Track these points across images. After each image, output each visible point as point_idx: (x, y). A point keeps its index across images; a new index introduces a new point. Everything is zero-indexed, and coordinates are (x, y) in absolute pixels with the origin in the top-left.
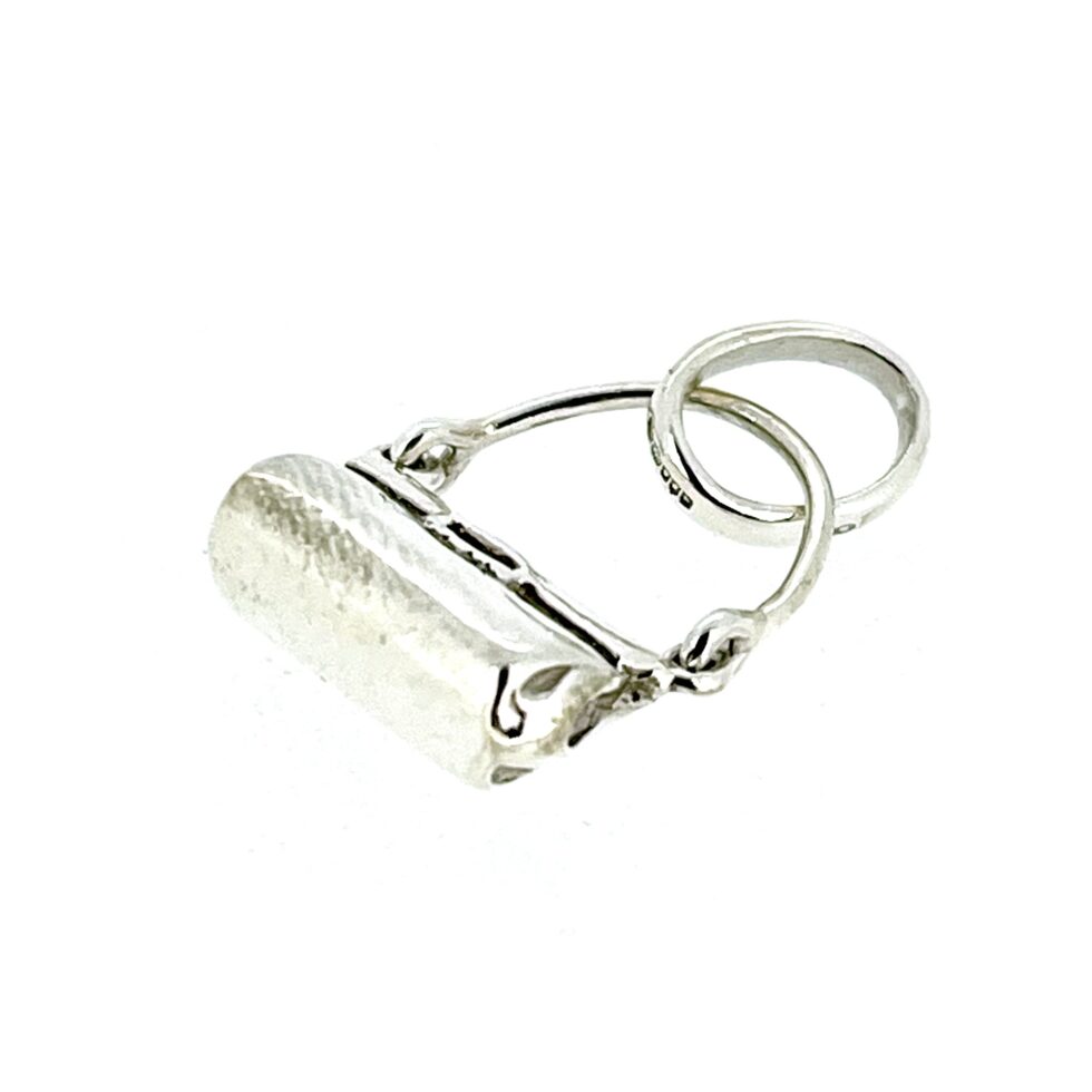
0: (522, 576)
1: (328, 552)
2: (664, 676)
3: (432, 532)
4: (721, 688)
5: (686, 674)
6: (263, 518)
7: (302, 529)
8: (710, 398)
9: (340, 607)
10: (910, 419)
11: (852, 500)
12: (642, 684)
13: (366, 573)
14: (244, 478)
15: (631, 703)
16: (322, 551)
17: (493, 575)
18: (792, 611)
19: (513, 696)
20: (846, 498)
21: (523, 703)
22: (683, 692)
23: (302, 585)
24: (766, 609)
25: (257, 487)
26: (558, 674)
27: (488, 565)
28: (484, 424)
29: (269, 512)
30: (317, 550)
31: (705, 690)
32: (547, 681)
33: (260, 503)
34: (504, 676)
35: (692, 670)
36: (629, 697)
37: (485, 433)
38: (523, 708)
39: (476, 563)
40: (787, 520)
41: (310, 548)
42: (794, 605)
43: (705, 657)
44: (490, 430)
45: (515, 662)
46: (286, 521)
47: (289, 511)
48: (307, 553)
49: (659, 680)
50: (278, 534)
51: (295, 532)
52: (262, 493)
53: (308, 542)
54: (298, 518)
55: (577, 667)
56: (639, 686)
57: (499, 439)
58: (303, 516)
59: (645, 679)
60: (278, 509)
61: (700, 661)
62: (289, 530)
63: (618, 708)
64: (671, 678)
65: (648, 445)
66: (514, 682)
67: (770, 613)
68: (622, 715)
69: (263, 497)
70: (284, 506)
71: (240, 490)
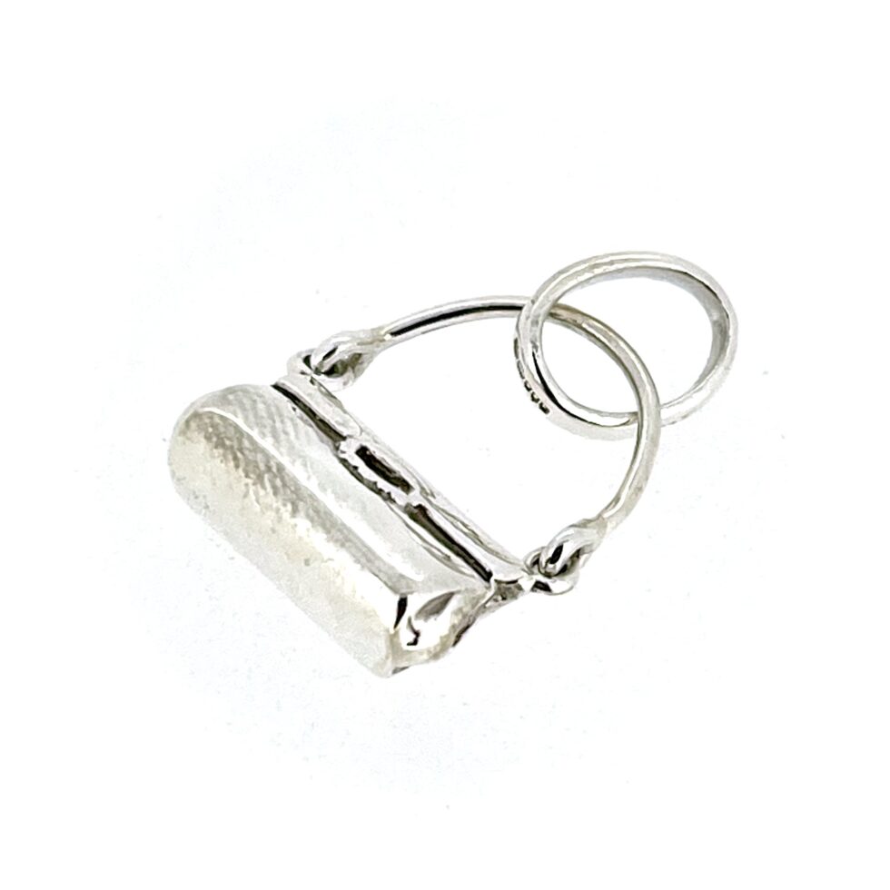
0: (415, 498)
1: (264, 487)
2: (527, 583)
3: (344, 462)
4: (571, 588)
5: (544, 580)
6: (211, 450)
7: (242, 465)
8: (564, 314)
9: (274, 531)
10: (722, 333)
11: (673, 405)
12: (510, 588)
13: (293, 508)
14: (196, 415)
15: (501, 602)
16: (259, 486)
17: (393, 501)
18: (627, 515)
19: (410, 621)
20: (670, 404)
21: (418, 625)
22: (541, 595)
23: (243, 508)
24: (606, 515)
25: (206, 424)
26: (444, 601)
27: (389, 494)
28: (383, 332)
29: (216, 447)
30: (254, 484)
31: (558, 592)
32: (436, 607)
33: (208, 438)
34: (402, 605)
35: (548, 575)
36: (500, 598)
37: (384, 340)
38: (416, 628)
39: (379, 492)
40: (624, 424)
41: (249, 481)
42: (628, 509)
43: (559, 565)
44: (388, 337)
45: (412, 593)
46: (230, 457)
47: (232, 447)
48: (247, 485)
49: (523, 587)
50: (223, 465)
51: (237, 466)
52: (210, 430)
53: (247, 476)
54: (239, 455)
55: (459, 592)
56: (508, 591)
57: (395, 343)
58: (242, 453)
59: (512, 586)
60: (224, 446)
61: (554, 568)
62: (232, 464)
63: (490, 607)
64: (533, 582)
65: (514, 361)
66: (411, 610)
67: (609, 518)
68: (493, 612)
69: (211, 433)
70: (228, 443)
71: (193, 425)
